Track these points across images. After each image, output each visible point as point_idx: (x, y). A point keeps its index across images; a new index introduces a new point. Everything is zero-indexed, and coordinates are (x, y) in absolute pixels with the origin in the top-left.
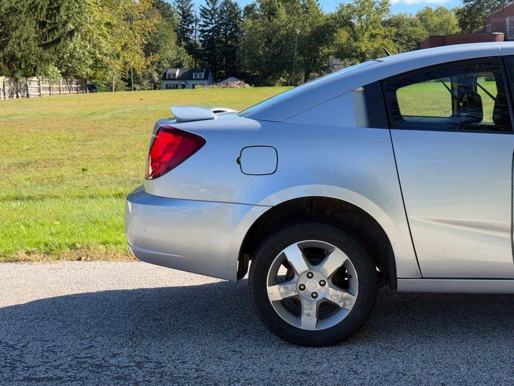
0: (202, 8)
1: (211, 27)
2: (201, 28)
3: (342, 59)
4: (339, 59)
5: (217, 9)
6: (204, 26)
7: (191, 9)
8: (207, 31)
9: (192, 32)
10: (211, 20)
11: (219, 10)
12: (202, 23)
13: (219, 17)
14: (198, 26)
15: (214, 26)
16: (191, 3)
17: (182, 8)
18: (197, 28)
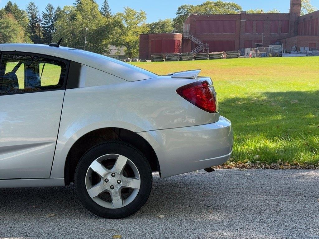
0: (44, 14)
1: (49, 25)
2: (43, 26)
3: (117, 46)
4: (115, 46)
5: (53, 14)
6: (44, 24)
7: (37, 14)
8: (47, 27)
9: (37, 28)
10: (49, 21)
11: (54, 15)
12: (43, 22)
13: (54, 19)
14: (41, 24)
15: (51, 24)
16: (37, 10)
17: (31, 13)
18: (40, 25)
